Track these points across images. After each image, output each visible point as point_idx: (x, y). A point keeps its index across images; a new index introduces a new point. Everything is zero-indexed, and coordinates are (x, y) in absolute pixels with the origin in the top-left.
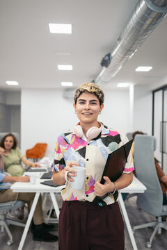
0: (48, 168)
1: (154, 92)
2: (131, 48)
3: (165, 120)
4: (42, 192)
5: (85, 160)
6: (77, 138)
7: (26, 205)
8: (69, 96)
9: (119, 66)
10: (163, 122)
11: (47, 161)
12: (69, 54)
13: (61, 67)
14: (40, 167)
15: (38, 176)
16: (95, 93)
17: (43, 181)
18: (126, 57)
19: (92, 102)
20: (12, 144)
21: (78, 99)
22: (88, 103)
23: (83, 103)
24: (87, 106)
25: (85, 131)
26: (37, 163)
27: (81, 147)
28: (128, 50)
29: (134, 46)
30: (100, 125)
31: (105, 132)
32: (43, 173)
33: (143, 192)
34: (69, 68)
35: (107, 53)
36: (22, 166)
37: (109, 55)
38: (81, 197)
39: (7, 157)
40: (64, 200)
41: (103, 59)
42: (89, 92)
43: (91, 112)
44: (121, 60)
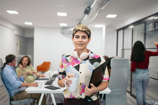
0: (50, 78)
1: (118, 31)
2: (103, 3)
3: (124, 48)
4: (46, 93)
5: (78, 73)
6: (74, 59)
7: (36, 101)
8: (65, 32)
9: (96, 14)
10: (123, 49)
11: (50, 73)
12: (65, 6)
13: (59, 14)
14: (45, 77)
15: (43, 83)
16: (85, 31)
17: (46, 86)
18: (100, 8)
19: (83, 37)
20: (27, 62)
21: (75, 35)
22: (81, 38)
23: (77, 37)
24: (80, 39)
25: (79, 55)
26: (43, 75)
27: (76, 65)
28: (101, 5)
29: (105, 2)
30: (88, 51)
31: (91, 56)
32: (46, 81)
33: (109, 93)
34: (65, 14)
35: (88, 6)
36: (34, 76)
37: (89, 7)
38: (77, 96)
39: (23, 70)
40: (66, 98)
41: (86, 9)
42: (82, 31)
43: (82, 43)
44: (97, 11)
